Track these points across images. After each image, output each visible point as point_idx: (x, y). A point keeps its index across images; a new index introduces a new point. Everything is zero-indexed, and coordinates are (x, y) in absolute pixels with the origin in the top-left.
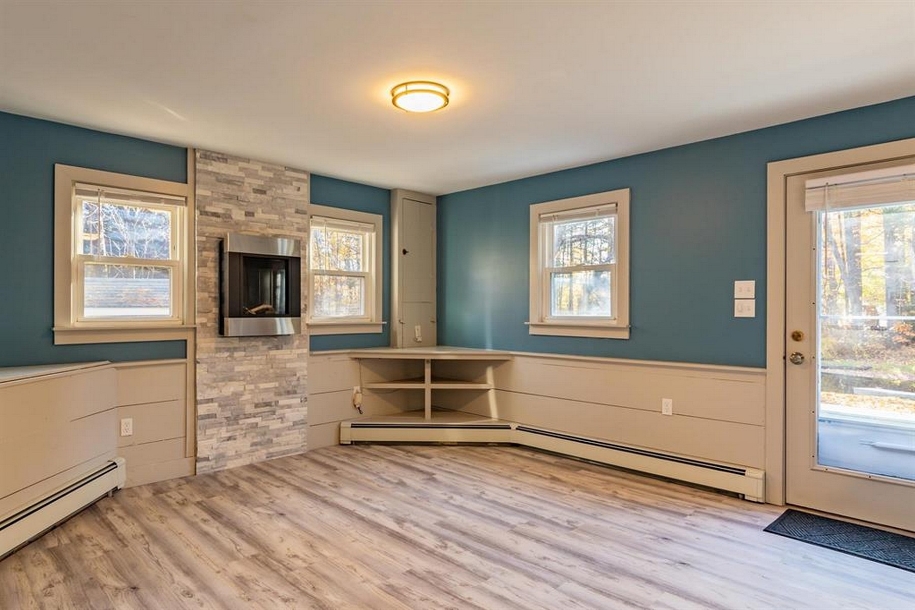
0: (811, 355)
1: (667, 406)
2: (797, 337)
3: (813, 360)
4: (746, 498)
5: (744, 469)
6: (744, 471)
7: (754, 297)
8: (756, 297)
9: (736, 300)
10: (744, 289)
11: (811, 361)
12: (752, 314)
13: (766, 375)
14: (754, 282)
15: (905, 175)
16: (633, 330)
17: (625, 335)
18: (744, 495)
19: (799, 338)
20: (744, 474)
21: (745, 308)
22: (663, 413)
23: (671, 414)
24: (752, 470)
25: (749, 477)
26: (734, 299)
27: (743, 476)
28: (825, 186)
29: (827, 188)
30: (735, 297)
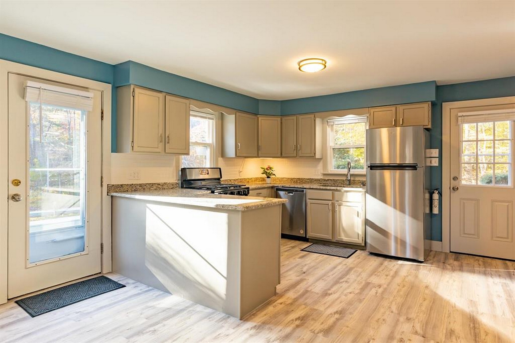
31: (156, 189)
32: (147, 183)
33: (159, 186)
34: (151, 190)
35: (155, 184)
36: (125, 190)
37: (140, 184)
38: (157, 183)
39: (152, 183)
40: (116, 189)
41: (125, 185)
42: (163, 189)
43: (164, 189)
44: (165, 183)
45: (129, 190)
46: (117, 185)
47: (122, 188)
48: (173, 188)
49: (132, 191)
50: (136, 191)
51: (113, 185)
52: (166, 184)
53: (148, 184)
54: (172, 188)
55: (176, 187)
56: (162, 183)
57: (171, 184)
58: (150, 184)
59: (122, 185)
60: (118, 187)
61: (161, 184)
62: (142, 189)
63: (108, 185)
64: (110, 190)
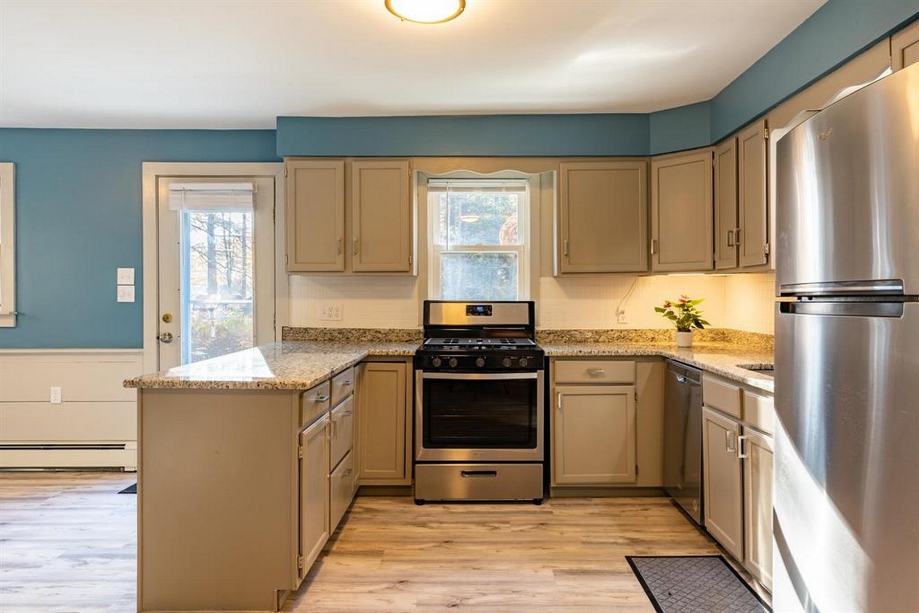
0: (177, 334)
1: (56, 395)
2: (166, 319)
3: (179, 338)
4: (126, 470)
5: (123, 443)
6: (124, 445)
7: (133, 283)
8: (135, 283)
9: (118, 287)
10: (126, 275)
11: (177, 339)
12: (132, 299)
13: (143, 355)
14: (133, 270)
15: (233, 190)
16: (19, 317)
17: (11, 323)
18: (124, 468)
19: (168, 320)
20: (123, 449)
21: (126, 294)
22: (52, 402)
23: (60, 402)
24: (130, 443)
25: (129, 450)
26: (117, 285)
27: (123, 450)
28: (181, 190)
29: (183, 192)
30: (118, 283)
31: (372, 340)
32: (352, 328)
33: (380, 336)
34: (362, 341)
35: (370, 330)
36: (312, 338)
37: (338, 329)
38: (373, 330)
39: (363, 329)
40: (297, 335)
41: (312, 329)
42: (386, 341)
43: (391, 341)
44: (390, 330)
45: (319, 339)
46: (298, 328)
47: (306, 334)
48: (410, 340)
49: (324, 340)
50: (333, 340)
51: (291, 329)
52: (393, 332)
53: (356, 330)
54: (407, 341)
55: (417, 339)
56: (384, 330)
57: (405, 332)
58: (360, 329)
59: (306, 329)
60: (300, 333)
61: (383, 332)
62: (342, 338)
63: (283, 327)
64: (286, 337)
